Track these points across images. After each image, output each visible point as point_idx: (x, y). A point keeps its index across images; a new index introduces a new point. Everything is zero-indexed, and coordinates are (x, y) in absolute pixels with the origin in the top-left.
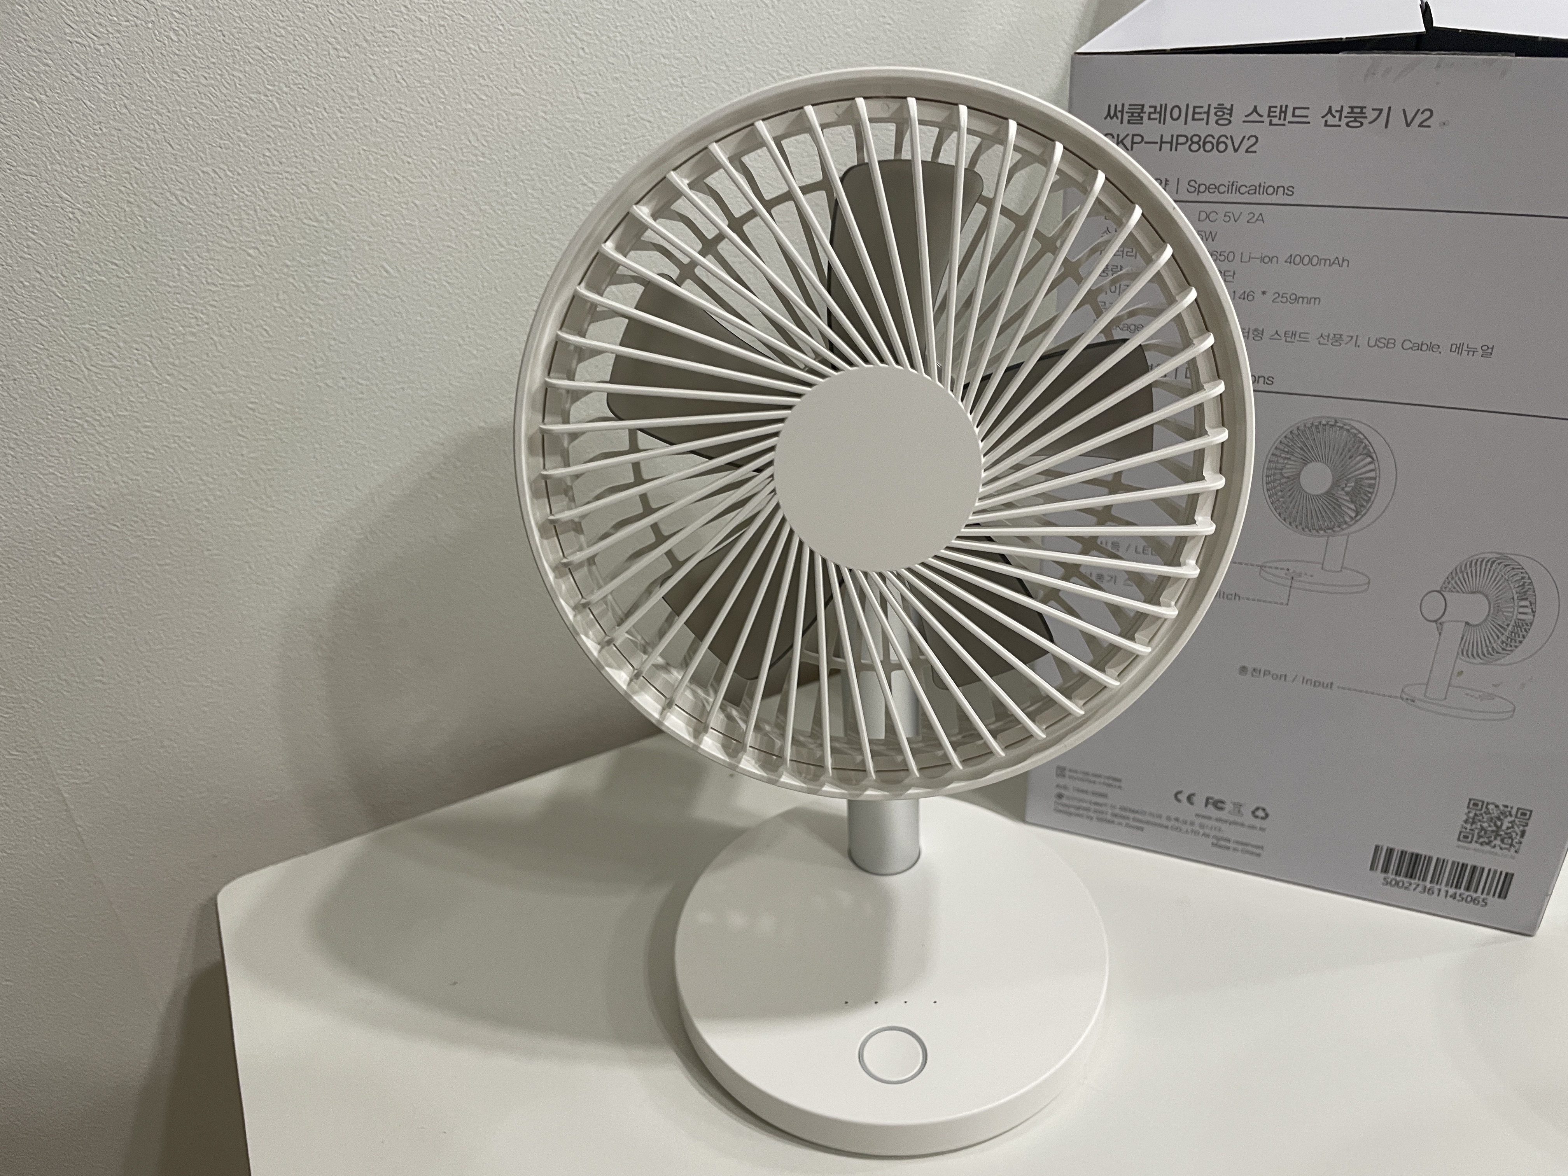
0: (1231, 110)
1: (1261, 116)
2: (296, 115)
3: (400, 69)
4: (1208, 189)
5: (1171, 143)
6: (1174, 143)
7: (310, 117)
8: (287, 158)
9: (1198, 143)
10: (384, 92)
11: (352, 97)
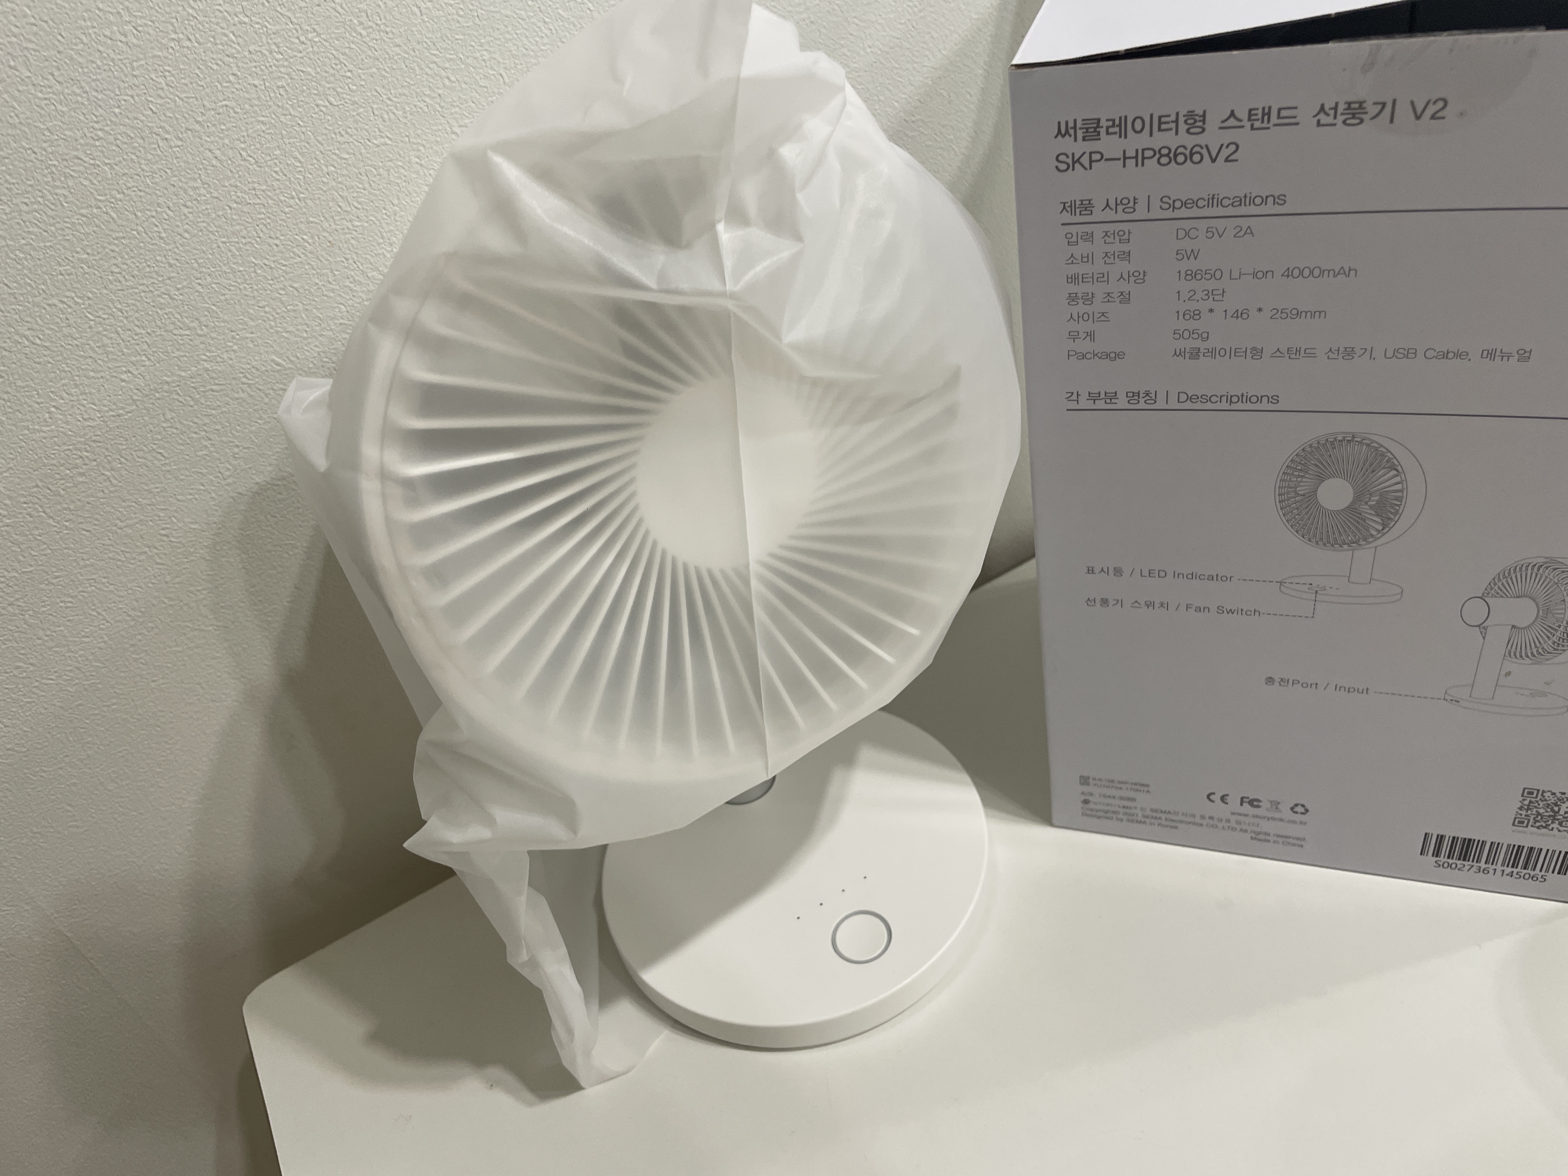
0: (1204, 115)
1: (1240, 120)
2: (138, 222)
3: (243, 146)
4: (1184, 204)
5: (1136, 157)
6: (1140, 158)
7: (154, 220)
8: (139, 271)
9: (1168, 155)
10: (230, 174)
11: (195, 188)
